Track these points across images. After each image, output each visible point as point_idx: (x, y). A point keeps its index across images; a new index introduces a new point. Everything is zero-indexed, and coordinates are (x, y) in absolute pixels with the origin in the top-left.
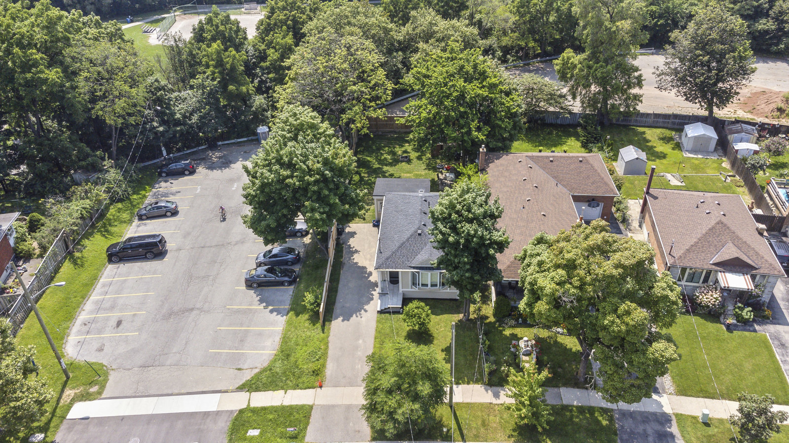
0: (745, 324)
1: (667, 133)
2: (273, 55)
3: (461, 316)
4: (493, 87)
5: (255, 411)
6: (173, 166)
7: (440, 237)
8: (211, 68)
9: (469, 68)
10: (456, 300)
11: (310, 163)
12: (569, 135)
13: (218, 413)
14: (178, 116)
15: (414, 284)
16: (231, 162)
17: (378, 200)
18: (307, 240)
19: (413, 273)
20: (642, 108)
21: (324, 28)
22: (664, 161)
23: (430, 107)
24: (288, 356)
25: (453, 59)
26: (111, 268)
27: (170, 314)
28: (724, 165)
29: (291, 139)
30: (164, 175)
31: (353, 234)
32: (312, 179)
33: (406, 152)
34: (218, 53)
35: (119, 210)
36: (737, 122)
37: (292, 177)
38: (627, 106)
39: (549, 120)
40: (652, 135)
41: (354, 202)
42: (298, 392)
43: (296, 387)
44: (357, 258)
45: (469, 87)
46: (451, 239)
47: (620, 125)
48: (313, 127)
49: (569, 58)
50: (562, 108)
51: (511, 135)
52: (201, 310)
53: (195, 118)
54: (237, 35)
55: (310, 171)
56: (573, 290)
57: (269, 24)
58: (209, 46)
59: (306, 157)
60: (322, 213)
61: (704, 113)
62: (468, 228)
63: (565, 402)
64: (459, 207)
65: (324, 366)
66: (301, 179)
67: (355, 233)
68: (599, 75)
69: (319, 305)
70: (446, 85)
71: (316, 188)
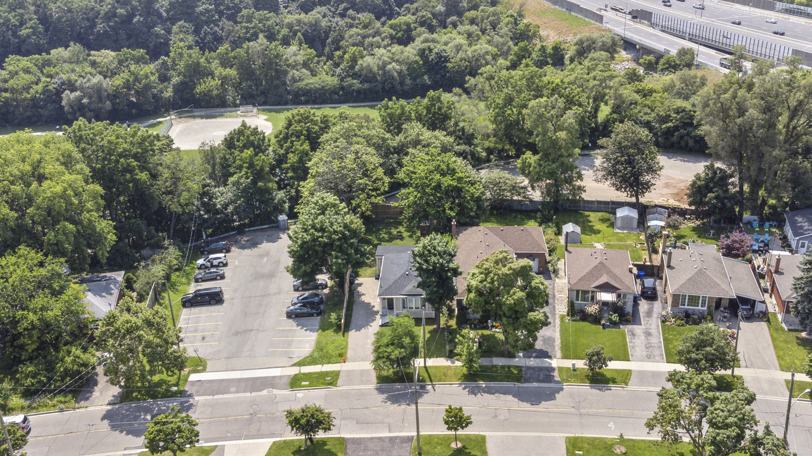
0: (614, 324)
1: (606, 215)
2: (293, 158)
3: (435, 326)
4: (460, 179)
5: (304, 374)
6: (213, 246)
7: (417, 265)
8: (245, 170)
9: (443, 167)
10: (432, 318)
11: (335, 227)
12: (530, 218)
13: (281, 377)
14: (219, 206)
15: (404, 307)
16: (258, 244)
17: (379, 259)
18: (326, 291)
19: (403, 300)
20: (586, 196)
21: (337, 139)
22: (598, 235)
23: (415, 193)
24: (322, 350)
25: (433, 160)
26: (185, 311)
27: (237, 333)
28: (641, 237)
29: (320, 214)
30: (206, 253)
31: (360, 285)
32: (337, 237)
33: (400, 232)
34: (251, 157)
35: (178, 276)
36: (656, 206)
37: (322, 237)
38: (574, 195)
39: (516, 207)
40: (594, 217)
41: (363, 254)
42: (330, 365)
43: (329, 363)
44: (363, 298)
45: (443, 180)
46: (424, 267)
47: (572, 210)
48: (334, 206)
49: (526, 159)
50: (524, 197)
51: (476, 214)
52: (258, 330)
53: (231, 208)
54: (263, 143)
55: (335, 232)
56: (488, 285)
57: (287, 134)
58: (242, 151)
59: (332, 224)
60: (343, 260)
61: (634, 200)
62: (433, 259)
63: (494, 364)
64: (429, 247)
65: (346, 352)
66: (330, 238)
67: (362, 284)
68: (546, 171)
69: (340, 321)
70: (427, 178)
71: (338, 243)
